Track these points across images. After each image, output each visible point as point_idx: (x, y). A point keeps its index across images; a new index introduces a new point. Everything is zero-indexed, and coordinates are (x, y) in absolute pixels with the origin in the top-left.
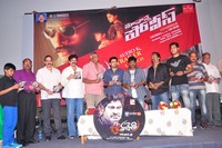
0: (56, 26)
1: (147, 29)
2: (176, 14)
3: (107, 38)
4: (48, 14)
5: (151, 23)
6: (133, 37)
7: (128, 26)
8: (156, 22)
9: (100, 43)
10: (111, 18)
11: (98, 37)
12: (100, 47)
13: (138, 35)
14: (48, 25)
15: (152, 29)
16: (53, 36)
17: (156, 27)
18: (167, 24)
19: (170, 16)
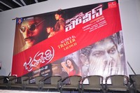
1: (80, 22)
2: (103, 10)
3: (54, 30)
4: (23, 18)
5: (84, 18)
6: (71, 28)
8: (87, 17)
10: (57, 17)
11: (49, 30)
12: (49, 37)
13: (74, 27)
14: (22, 25)
15: (84, 22)
16: (24, 31)
17: (87, 20)
18: (96, 18)
19: (98, 11)
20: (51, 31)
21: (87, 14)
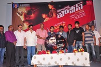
0: (23, 10)
1: (68, 12)
2: (83, 5)
3: (48, 16)
4: (19, 4)
5: (70, 10)
6: (61, 16)
7: (59, 11)
8: (73, 9)
9: (45, 19)
10: (50, 7)
12: (45, 21)
13: (63, 15)
15: (70, 12)
17: (73, 12)
18: (78, 10)
19: (80, 6)
20: (46, 17)
21: (72, 7)
